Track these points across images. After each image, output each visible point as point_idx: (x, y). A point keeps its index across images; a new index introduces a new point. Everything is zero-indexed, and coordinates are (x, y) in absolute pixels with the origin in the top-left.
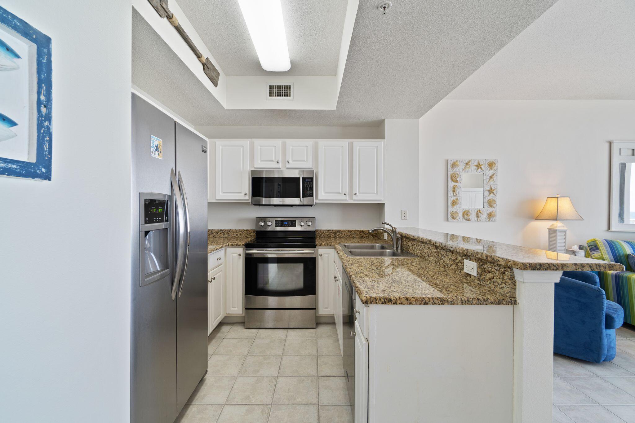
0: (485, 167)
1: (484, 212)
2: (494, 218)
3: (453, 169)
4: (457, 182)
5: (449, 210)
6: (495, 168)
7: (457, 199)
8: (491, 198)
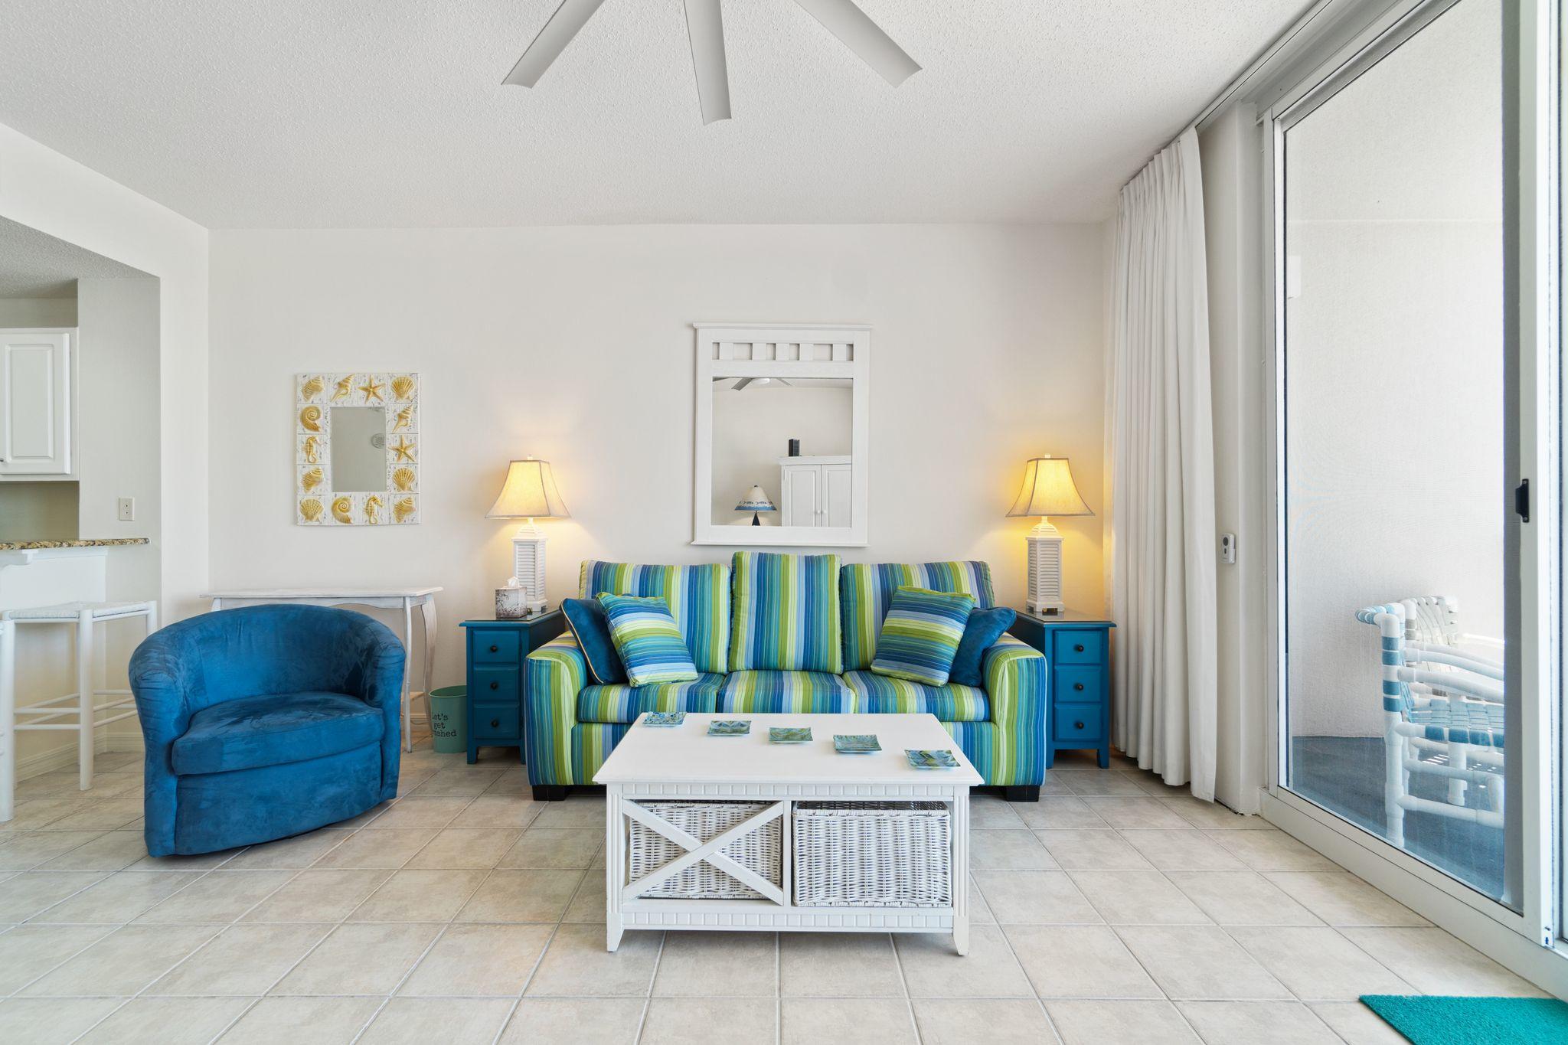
0: (386, 393)
1: (387, 500)
2: (411, 517)
3: (307, 398)
4: (316, 428)
5: (299, 498)
6: (411, 393)
7: (318, 471)
8: (404, 466)
